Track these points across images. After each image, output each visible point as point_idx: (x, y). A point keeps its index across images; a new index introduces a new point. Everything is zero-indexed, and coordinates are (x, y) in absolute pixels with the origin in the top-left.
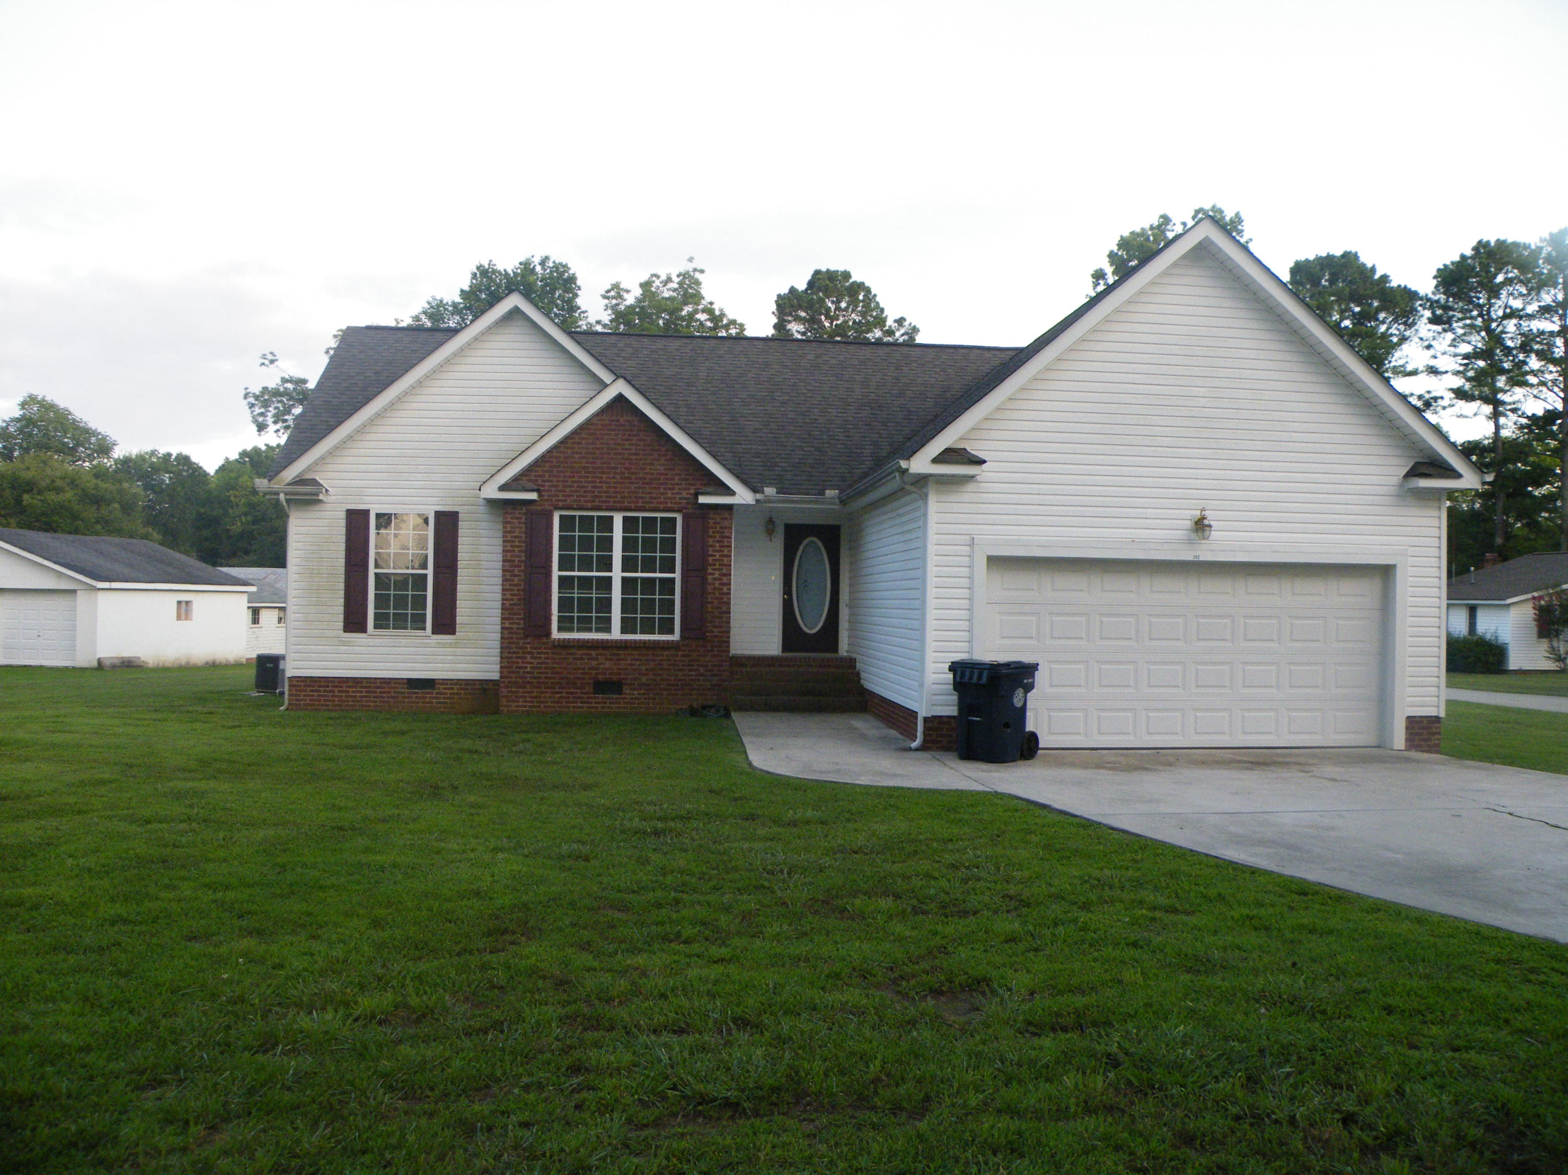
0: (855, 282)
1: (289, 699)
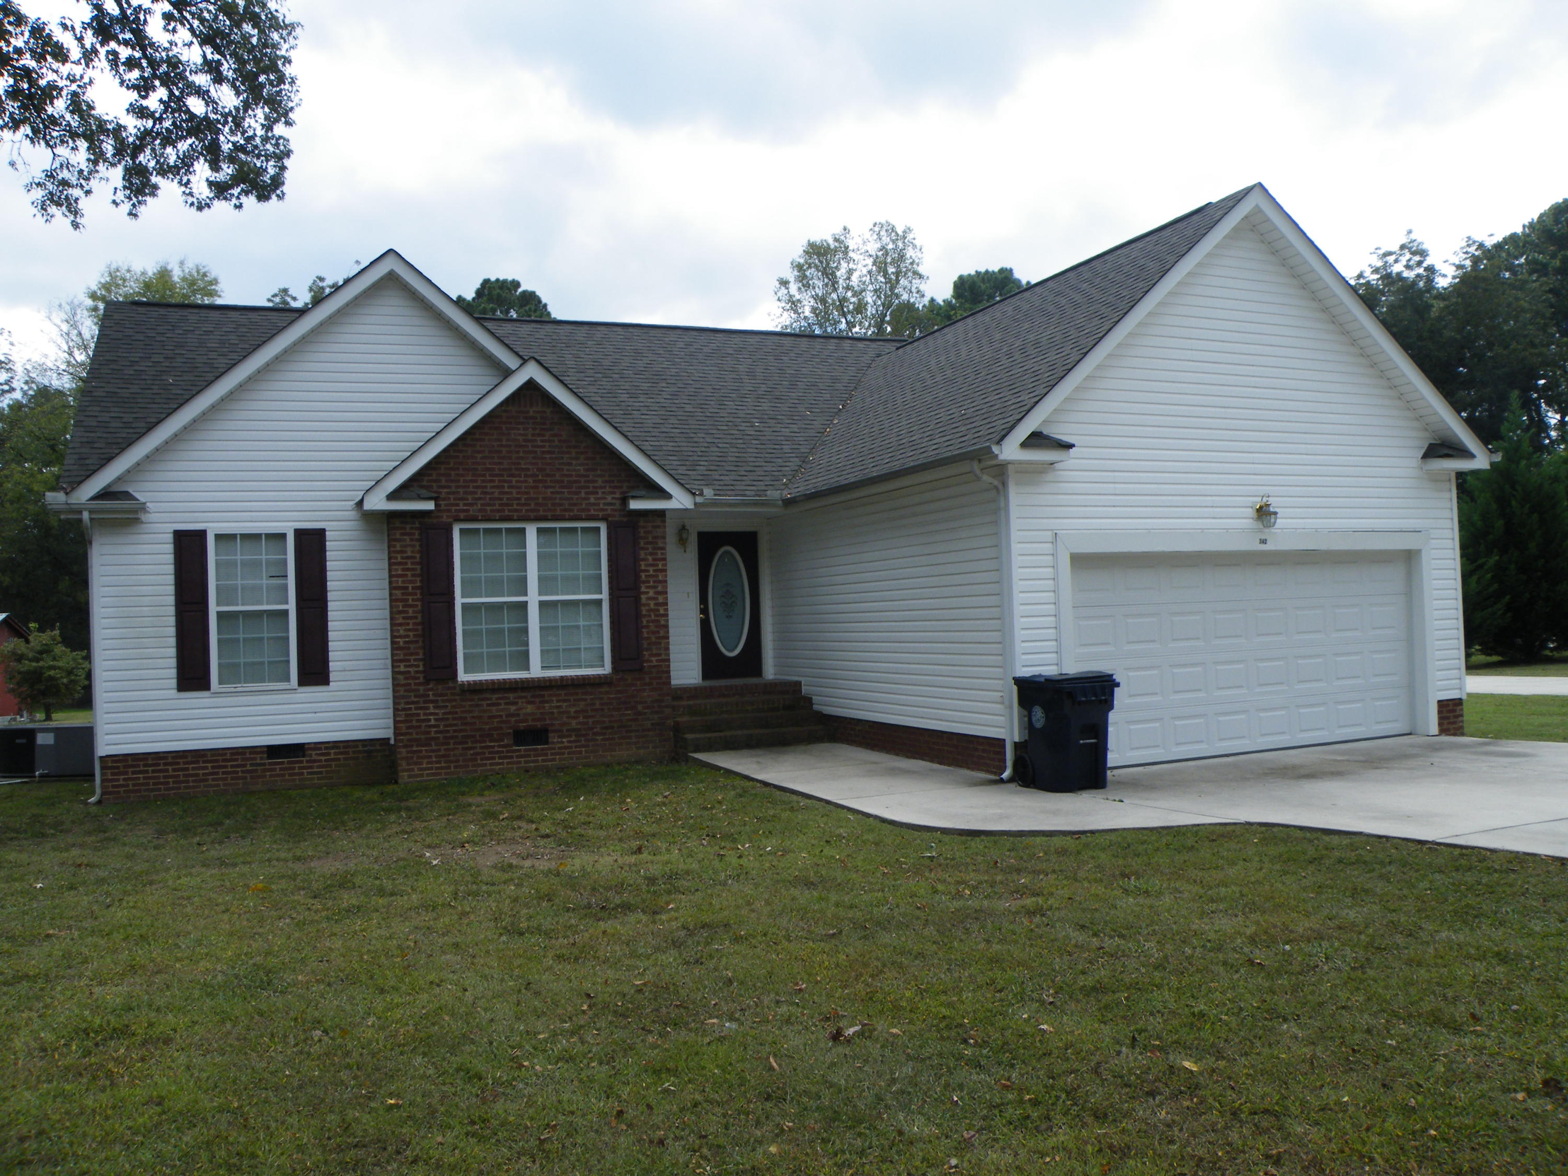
0: (524, 292)
1: (102, 787)
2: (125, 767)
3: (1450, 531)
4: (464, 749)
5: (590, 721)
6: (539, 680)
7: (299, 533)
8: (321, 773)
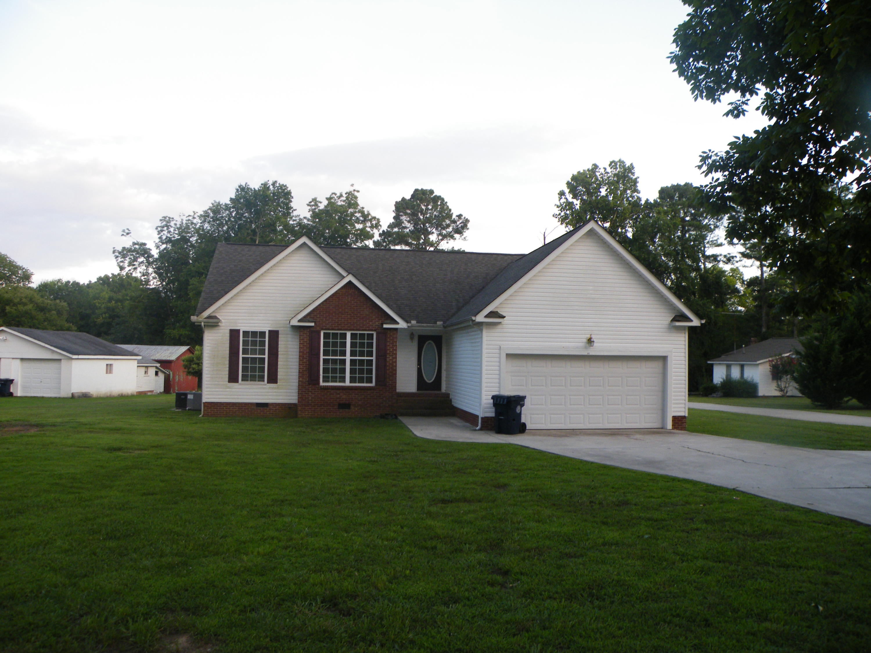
0: (436, 196)
1: (204, 412)
2: (211, 406)
3: (684, 350)
4: (320, 409)
5: (366, 402)
6: (348, 387)
7: (270, 332)
8: (273, 413)
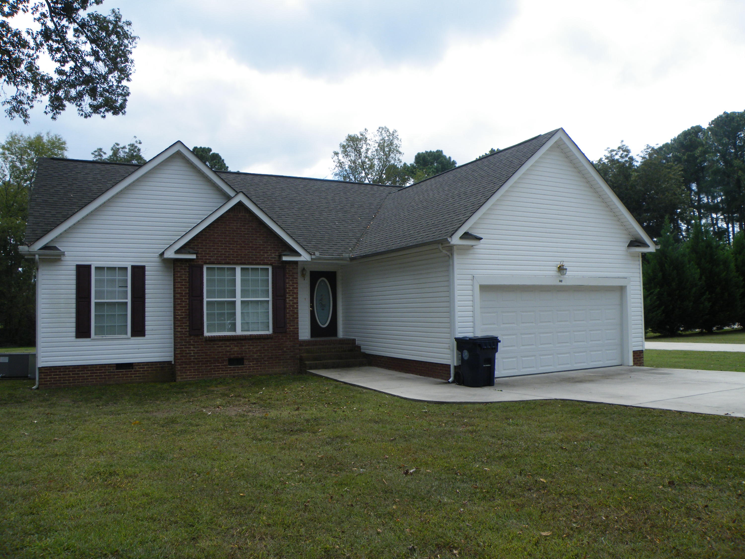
1: (39, 381)
2: (50, 372)
3: (639, 278)
4: (206, 366)
5: (263, 355)
6: (240, 336)
7: (133, 267)
8: (140, 376)
